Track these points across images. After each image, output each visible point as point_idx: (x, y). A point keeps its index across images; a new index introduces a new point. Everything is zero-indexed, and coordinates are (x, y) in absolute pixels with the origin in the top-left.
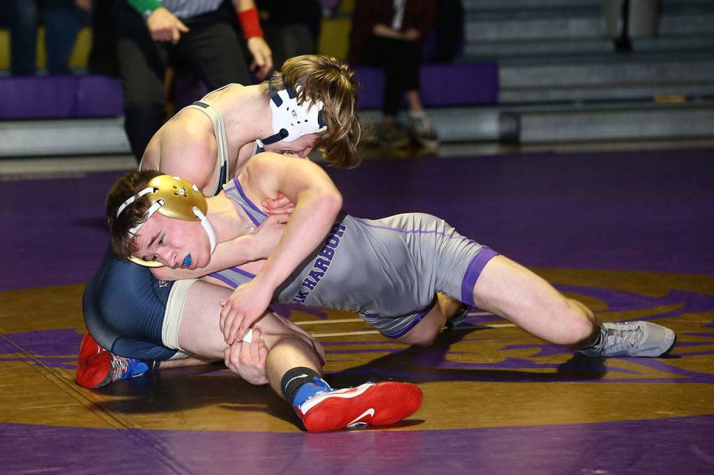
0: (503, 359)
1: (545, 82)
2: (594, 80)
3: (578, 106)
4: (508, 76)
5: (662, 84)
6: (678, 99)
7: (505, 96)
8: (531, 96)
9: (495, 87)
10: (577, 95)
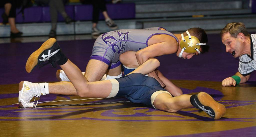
0: (135, 113)
1: (153, 10)
2: (170, 9)
3: (165, 19)
4: (139, 8)
5: (196, 11)
6: (202, 16)
7: (138, 16)
8: (147, 16)
9: (134, 12)
10: (164, 15)
